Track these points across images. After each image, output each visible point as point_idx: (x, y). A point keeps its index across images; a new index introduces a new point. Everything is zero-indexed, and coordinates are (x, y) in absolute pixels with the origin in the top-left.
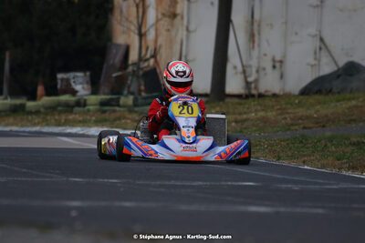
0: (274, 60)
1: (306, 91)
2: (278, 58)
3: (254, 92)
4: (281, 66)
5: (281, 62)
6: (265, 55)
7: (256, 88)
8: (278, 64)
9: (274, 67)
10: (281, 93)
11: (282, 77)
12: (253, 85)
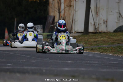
0: (104, 21)
1: (116, 31)
2: (105, 20)
3: (97, 31)
4: (106, 23)
5: (106, 21)
6: (101, 19)
7: (98, 30)
8: (105, 22)
9: (104, 23)
10: (107, 32)
11: (107, 26)
12: (97, 29)
